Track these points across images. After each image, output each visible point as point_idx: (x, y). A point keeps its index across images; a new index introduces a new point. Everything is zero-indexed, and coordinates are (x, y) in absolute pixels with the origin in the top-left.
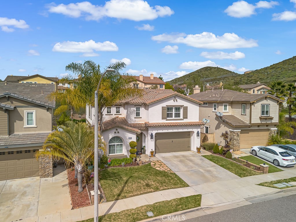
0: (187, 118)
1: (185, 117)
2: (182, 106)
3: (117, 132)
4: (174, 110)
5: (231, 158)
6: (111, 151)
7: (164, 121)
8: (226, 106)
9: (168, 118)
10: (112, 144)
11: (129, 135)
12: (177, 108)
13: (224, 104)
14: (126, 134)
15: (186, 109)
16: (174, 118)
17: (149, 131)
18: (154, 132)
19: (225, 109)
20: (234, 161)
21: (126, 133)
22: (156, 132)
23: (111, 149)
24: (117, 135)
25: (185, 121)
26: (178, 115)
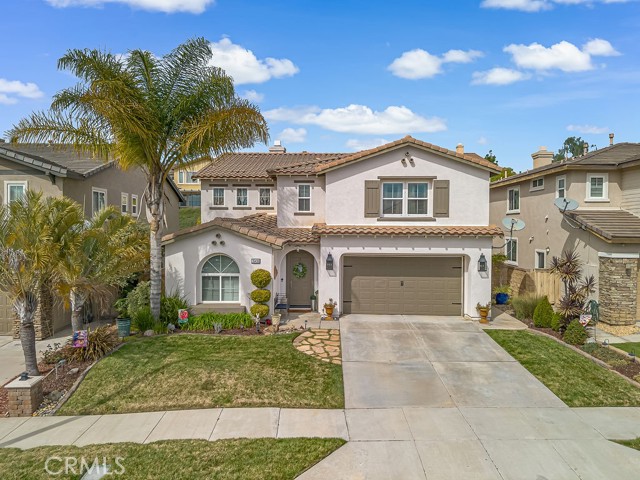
0: (446, 214)
1: (442, 210)
2: (430, 179)
3: (218, 241)
4: (405, 192)
5: (580, 344)
6: (209, 294)
7: (373, 223)
8: (596, 182)
9: (386, 216)
10: (210, 274)
11: (252, 252)
12: (415, 185)
13: (590, 176)
14: (243, 249)
15: (443, 188)
16: (405, 214)
17: (323, 248)
18: (337, 252)
19: (596, 192)
20: (588, 352)
21: (244, 246)
22: (345, 250)
23: (210, 288)
24: (219, 250)
25: (441, 223)
26: (418, 207)
